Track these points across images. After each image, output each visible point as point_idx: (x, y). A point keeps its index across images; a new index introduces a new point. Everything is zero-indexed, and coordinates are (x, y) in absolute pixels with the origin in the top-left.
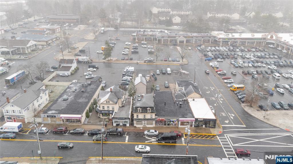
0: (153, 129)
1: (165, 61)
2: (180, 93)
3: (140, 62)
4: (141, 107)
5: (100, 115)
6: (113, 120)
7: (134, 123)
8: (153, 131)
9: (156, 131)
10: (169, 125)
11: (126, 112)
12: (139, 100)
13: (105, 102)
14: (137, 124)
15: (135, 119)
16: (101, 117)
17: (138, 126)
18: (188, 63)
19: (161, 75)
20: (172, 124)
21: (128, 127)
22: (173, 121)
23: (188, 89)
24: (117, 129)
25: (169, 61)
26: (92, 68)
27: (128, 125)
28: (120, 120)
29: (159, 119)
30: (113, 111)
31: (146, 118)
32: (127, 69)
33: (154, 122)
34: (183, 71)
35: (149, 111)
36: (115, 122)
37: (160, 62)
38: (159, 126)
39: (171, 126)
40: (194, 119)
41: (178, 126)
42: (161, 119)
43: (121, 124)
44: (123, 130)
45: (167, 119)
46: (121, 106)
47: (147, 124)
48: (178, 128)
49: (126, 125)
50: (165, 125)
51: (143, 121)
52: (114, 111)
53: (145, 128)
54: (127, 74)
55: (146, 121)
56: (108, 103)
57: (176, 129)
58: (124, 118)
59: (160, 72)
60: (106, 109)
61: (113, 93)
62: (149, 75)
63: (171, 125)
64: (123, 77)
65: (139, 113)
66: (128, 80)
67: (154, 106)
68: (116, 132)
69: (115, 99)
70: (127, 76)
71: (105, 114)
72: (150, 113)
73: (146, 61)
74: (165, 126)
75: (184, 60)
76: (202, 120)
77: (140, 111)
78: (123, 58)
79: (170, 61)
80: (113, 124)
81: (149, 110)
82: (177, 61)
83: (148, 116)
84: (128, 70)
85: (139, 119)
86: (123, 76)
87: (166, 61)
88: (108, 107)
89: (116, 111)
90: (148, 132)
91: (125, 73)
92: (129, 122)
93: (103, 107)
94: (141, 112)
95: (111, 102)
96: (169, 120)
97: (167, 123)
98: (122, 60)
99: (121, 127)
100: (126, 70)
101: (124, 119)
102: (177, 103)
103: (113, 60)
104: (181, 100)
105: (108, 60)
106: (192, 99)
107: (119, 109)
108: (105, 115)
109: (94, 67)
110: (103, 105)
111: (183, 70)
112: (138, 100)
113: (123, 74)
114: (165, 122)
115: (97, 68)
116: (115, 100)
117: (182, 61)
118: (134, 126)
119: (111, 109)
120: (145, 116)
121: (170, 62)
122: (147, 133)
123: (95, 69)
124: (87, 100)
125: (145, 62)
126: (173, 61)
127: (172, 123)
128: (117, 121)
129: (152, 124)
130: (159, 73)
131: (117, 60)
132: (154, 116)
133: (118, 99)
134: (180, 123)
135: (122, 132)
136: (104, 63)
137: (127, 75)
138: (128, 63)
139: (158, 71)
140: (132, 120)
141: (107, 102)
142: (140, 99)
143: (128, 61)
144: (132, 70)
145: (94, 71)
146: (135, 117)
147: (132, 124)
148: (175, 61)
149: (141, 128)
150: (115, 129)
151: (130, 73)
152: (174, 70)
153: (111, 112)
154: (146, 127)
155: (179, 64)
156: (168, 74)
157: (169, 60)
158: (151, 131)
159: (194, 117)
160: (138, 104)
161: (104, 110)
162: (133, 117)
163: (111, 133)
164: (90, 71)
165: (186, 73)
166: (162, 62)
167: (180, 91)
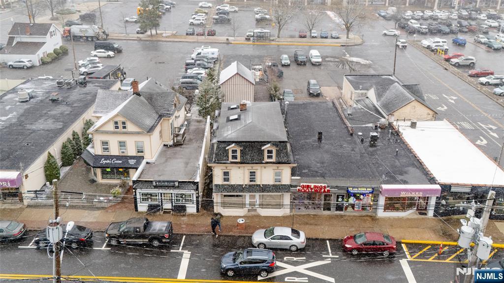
0: (287, 226)
1: (301, 37)
2: (359, 106)
3: (234, 41)
4: (238, 143)
5: (95, 174)
6: (138, 191)
7: (215, 201)
8: (287, 232)
9: (296, 232)
10: (339, 208)
11: (187, 164)
12: (231, 118)
13: (111, 127)
14: (224, 205)
15: (216, 185)
16: (99, 179)
17: (227, 212)
18: (363, 42)
19: (294, 67)
20: (353, 206)
21: (192, 215)
22: (355, 195)
23: (388, 95)
24: (147, 225)
25: (313, 37)
26: (103, 50)
27: (191, 209)
28: (161, 191)
29: (308, 186)
30: (139, 159)
31: (258, 182)
32: (199, 51)
33: (287, 199)
34: (355, 59)
35: (269, 157)
36: (147, 197)
37: (290, 40)
38: (304, 211)
39: (347, 214)
40: (438, 187)
41: (376, 213)
42: (312, 185)
43: (167, 206)
44: (170, 228)
45: (337, 187)
46: (171, 143)
47: (262, 206)
48: (374, 219)
49: (183, 208)
50: (327, 208)
51: (247, 195)
52: (143, 158)
53: (255, 222)
54: (198, 62)
55: (257, 195)
56: (121, 129)
57: (368, 224)
58: (177, 184)
59: (291, 62)
60: (114, 151)
61: (142, 98)
62: (261, 67)
63: (350, 209)
64: (186, 69)
65: (232, 163)
66: (199, 77)
67: (286, 140)
68: (143, 237)
69: (150, 116)
70: (197, 68)
71: (112, 168)
72: (273, 163)
73: (252, 39)
74: (327, 213)
75: (351, 35)
76: (468, 190)
77: (235, 157)
78: (191, 30)
79: (315, 37)
80: (138, 205)
81: (270, 152)
82: (334, 38)
83: (266, 175)
84: (202, 55)
85: (233, 188)
86: (188, 67)
87: (305, 37)
88: (122, 144)
89: (152, 160)
90: (265, 235)
91: (193, 61)
92: (195, 199)
93: (105, 143)
94: (238, 160)
95: (131, 127)
96: (343, 192)
97: (333, 202)
98: (187, 34)
99: (168, 215)
100: (196, 54)
101: (178, 187)
102: (360, 134)
103: (164, 35)
104: (371, 125)
105: (152, 35)
106: (409, 123)
107: (162, 154)
108: (112, 172)
109: (108, 47)
110: (105, 138)
111: (353, 57)
112: (228, 120)
113: (187, 64)
114: (327, 196)
115: (118, 51)
116: (149, 122)
117: (348, 38)
118: (215, 211)
119: (131, 151)
120: (253, 174)
121: (314, 39)
122: (263, 240)
123: (111, 53)
124: (59, 125)
125: (248, 39)
126: (322, 37)
127: (352, 200)
128: (151, 195)
129: (279, 206)
130: (288, 62)
131: (174, 36)
132: (286, 176)
133: (161, 116)
134: (382, 201)
135: (167, 236)
136: (140, 40)
137: (199, 65)
138: (202, 41)
139: (285, 56)
140: (208, 189)
141: (119, 126)
142: (236, 117)
143: (203, 37)
144: (213, 54)
145: (109, 57)
146: (218, 179)
147: (206, 205)
148: (326, 38)
149: (241, 221)
150: (141, 226)
151: (206, 60)
152: (327, 57)
153: (132, 162)
154: (259, 216)
155: (340, 45)
156: (313, 65)
157: (313, 35)
158: (279, 231)
159: (432, 180)
160: (230, 133)
161: (106, 153)
162: (211, 178)
163: (123, 241)
164: (95, 56)
165: (362, 63)
166: (293, 40)
167: (358, 101)
